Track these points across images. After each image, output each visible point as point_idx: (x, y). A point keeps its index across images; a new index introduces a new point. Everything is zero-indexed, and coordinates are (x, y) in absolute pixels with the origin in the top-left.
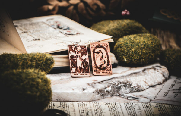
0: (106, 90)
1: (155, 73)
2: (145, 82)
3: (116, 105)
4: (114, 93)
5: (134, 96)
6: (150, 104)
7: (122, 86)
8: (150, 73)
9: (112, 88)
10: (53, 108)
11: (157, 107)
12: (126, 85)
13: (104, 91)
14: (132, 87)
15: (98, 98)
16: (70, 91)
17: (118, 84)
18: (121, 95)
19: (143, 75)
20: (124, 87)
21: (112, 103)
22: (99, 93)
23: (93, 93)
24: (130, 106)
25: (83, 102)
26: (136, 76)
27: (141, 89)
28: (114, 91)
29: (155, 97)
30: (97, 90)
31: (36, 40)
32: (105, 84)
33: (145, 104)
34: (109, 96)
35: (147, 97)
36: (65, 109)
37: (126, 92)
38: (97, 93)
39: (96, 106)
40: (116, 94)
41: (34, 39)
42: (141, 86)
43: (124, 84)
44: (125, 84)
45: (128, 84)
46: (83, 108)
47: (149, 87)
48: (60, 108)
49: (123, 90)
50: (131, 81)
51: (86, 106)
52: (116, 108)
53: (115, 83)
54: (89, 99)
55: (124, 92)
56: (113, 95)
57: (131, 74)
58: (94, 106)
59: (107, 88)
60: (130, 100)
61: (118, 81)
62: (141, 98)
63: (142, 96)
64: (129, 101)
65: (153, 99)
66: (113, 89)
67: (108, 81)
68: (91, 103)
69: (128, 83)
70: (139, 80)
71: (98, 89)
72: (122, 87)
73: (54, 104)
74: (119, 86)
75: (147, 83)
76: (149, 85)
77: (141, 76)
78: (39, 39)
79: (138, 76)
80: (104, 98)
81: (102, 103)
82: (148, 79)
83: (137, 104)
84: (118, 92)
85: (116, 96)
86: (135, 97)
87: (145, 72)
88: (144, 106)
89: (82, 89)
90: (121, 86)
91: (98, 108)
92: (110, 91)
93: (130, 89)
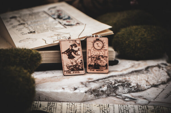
0: (101, 89)
1: (159, 71)
2: (147, 81)
3: (110, 107)
4: (110, 93)
5: (132, 96)
6: (147, 107)
8: (153, 71)
9: (107, 88)
10: (38, 109)
11: (154, 111)
12: (124, 84)
13: (99, 91)
15: (91, 98)
16: (60, 91)
17: (115, 83)
18: (118, 95)
19: (145, 74)
20: (122, 87)
21: (105, 105)
22: (92, 93)
23: (85, 93)
24: (125, 108)
25: (73, 103)
26: (137, 75)
27: (141, 89)
28: (110, 91)
29: (155, 98)
30: (91, 90)
31: (31, 32)
32: (100, 83)
33: (141, 107)
34: (104, 96)
35: (146, 98)
36: (51, 110)
37: (124, 92)
38: (90, 93)
39: (87, 108)
40: (112, 94)
41: (29, 31)
42: (142, 86)
43: (122, 84)
45: (126, 84)
46: (71, 110)
47: (151, 87)
48: (46, 109)
49: (120, 89)
50: (131, 80)
51: (76, 107)
52: (108, 111)
53: (111, 82)
54: (81, 100)
55: (122, 92)
56: (108, 95)
58: (85, 108)
59: (102, 88)
60: (127, 101)
61: (115, 80)
62: (139, 99)
63: (141, 96)
64: (125, 102)
65: (152, 100)
66: (109, 89)
67: (104, 80)
68: (82, 104)
69: (127, 82)
70: (140, 79)
71: (91, 88)
73: (40, 105)
74: (116, 85)
75: (149, 83)
76: (150, 85)
77: (143, 75)
78: (34, 32)
79: (139, 74)
80: (98, 98)
81: (94, 104)
82: (150, 78)
83: (132, 106)
84: (114, 92)
85: (112, 96)
86: (133, 98)
87: (148, 71)
88: (140, 109)
89: (73, 88)
90: (118, 85)
91: (88, 110)
92: (106, 91)
93: (129, 88)
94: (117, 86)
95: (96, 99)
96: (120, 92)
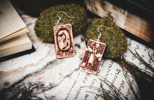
7: (34, 88)
14: (44, 87)
44: (37, 85)
57: (47, 65)
72: (34, 90)
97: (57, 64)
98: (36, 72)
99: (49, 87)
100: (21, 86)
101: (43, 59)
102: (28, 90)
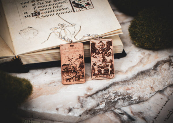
0: (98, 108)
2: (151, 88)
4: (109, 109)
7: (119, 99)
9: (106, 104)
12: (124, 98)
13: (95, 109)
14: (131, 99)
15: (87, 118)
18: (117, 109)
20: (122, 100)
22: (87, 113)
23: (79, 117)
26: (143, 79)
27: (143, 100)
28: (109, 107)
30: (86, 111)
34: (101, 112)
37: (124, 105)
38: (85, 114)
42: (144, 97)
43: (122, 97)
44: (124, 96)
45: (127, 97)
47: (156, 93)
49: (120, 103)
53: (111, 96)
55: (122, 105)
56: (106, 111)
57: (138, 74)
59: (100, 105)
61: (116, 93)
62: (138, 118)
67: (103, 92)
69: (128, 95)
70: (144, 86)
71: (87, 109)
72: (119, 101)
74: (116, 99)
75: (153, 89)
76: (155, 91)
80: (95, 116)
82: (156, 83)
84: (113, 107)
85: (110, 111)
87: (156, 70)
89: (68, 108)
92: (103, 108)
93: (129, 101)
94: (116, 101)
95: (92, 117)
96: (120, 106)
97: (150, 75)
98: (125, 81)
99: (137, 101)
100: (106, 94)
101: (133, 67)
102: (113, 101)
